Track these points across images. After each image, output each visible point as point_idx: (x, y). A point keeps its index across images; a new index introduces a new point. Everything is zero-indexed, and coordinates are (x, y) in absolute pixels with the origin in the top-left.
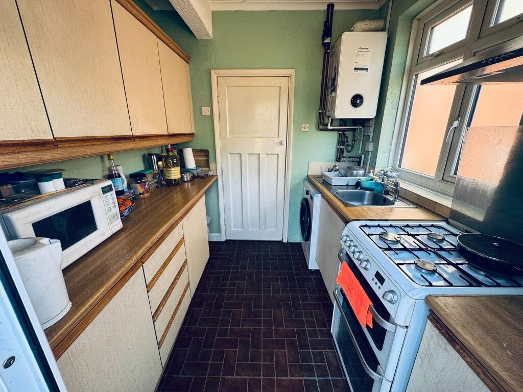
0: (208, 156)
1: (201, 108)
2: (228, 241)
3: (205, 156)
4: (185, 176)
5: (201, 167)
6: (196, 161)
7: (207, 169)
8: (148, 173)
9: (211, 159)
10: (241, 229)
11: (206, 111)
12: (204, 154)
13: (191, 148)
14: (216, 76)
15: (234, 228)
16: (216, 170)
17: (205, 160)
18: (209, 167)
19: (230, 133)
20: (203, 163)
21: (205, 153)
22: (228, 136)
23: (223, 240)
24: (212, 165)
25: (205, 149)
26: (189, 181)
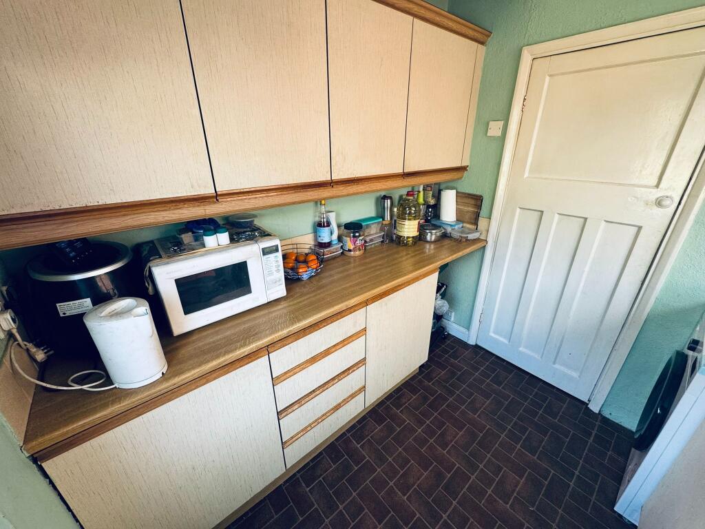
0: (479, 207)
1: (488, 124)
2: (477, 347)
3: (475, 206)
4: (429, 234)
5: (463, 222)
6: (458, 212)
7: (473, 227)
8: (373, 224)
9: (484, 211)
10: (506, 341)
11: (495, 129)
12: (473, 202)
13: (454, 192)
14: (530, 58)
15: (494, 333)
16: (488, 231)
17: (473, 212)
18: (476, 223)
19: (530, 171)
20: (467, 217)
21: (477, 200)
22: (526, 175)
23: (472, 342)
24: (482, 223)
25: (478, 193)
26: (433, 242)
